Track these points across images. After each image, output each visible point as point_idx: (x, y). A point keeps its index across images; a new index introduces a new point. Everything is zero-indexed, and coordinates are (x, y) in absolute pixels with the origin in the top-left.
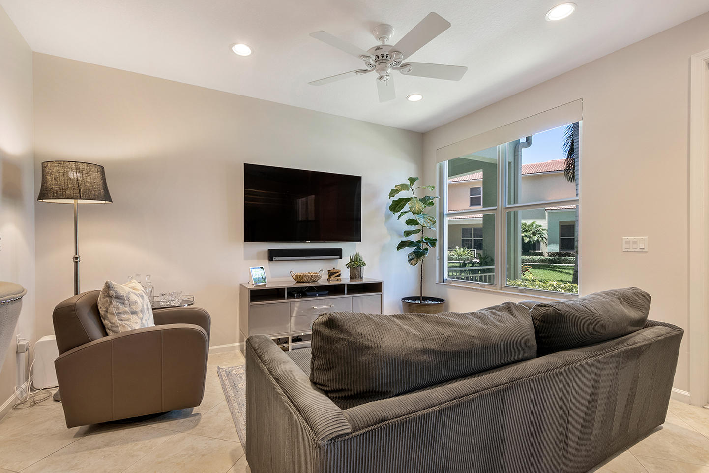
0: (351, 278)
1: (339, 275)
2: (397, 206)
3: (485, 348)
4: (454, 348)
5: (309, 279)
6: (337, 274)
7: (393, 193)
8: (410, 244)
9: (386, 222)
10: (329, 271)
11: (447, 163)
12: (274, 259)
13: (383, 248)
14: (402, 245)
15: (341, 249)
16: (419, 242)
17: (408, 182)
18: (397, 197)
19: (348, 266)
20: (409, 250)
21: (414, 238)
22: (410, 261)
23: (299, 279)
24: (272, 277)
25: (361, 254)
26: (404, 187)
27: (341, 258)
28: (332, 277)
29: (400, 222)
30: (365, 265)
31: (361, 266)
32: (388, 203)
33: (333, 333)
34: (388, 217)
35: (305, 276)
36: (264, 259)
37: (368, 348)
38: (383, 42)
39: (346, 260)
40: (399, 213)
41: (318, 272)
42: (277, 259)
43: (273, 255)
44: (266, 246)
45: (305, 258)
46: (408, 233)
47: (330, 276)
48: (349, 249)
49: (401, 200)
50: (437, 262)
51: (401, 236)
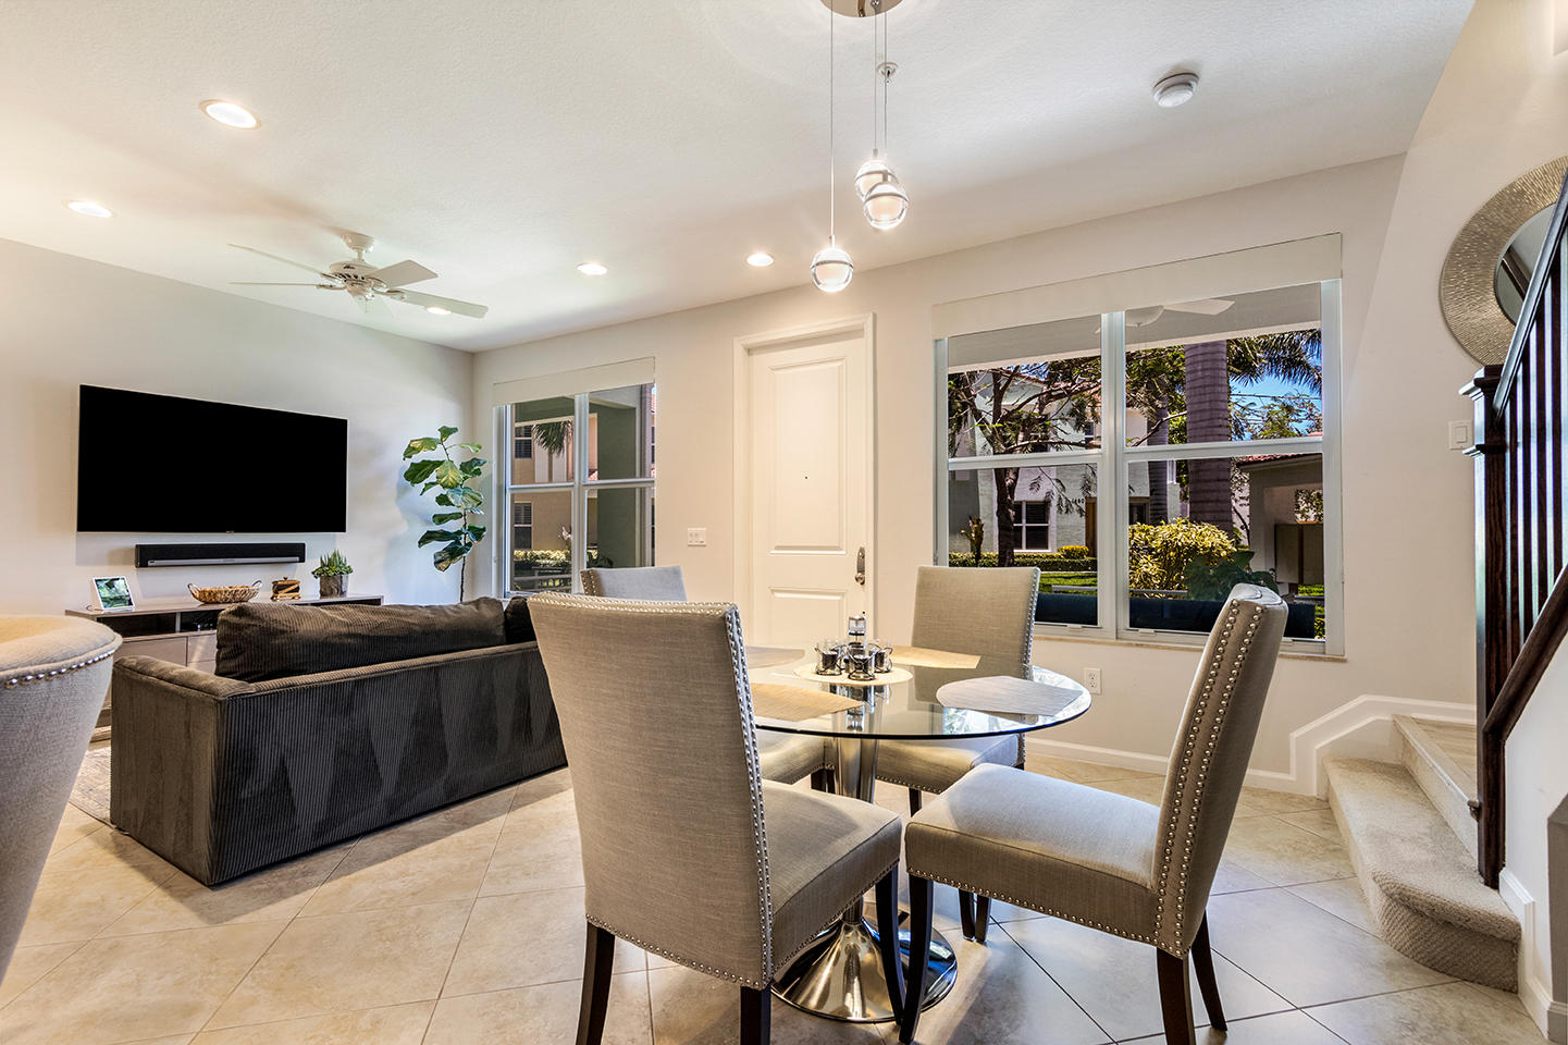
0: (323, 595)
1: (297, 590)
2: (417, 473)
3: (424, 633)
4: (386, 633)
5: (230, 597)
6: (293, 588)
7: (410, 451)
8: (443, 536)
9: (398, 498)
10: (275, 583)
11: (509, 407)
12: (149, 563)
13: (394, 544)
14: (428, 538)
15: (304, 545)
16: (459, 532)
17: (438, 436)
18: (417, 458)
19: (316, 574)
20: (439, 546)
21: (452, 526)
22: (436, 563)
23: (207, 597)
24: (144, 597)
25: (342, 553)
26: (429, 443)
27: (302, 560)
28: (281, 594)
29: (426, 499)
30: (350, 571)
31: (341, 573)
32: (402, 468)
33: (243, 621)
34: (402, 491)
35: (221, 592)
36: (125, 562)
37: (283, 632)
38: (360, 254)
39: (313, 562)
40: (422, 485)
41: (250, 585)
42: (156, 562)
43: (145, 557)
44: (132, 540)
45: (221, 561)
46: (441, 519)
47: (276, 592)
48: (319, 546)
49: (425, 463)
50: (494, 565)
51: (427, 522)
